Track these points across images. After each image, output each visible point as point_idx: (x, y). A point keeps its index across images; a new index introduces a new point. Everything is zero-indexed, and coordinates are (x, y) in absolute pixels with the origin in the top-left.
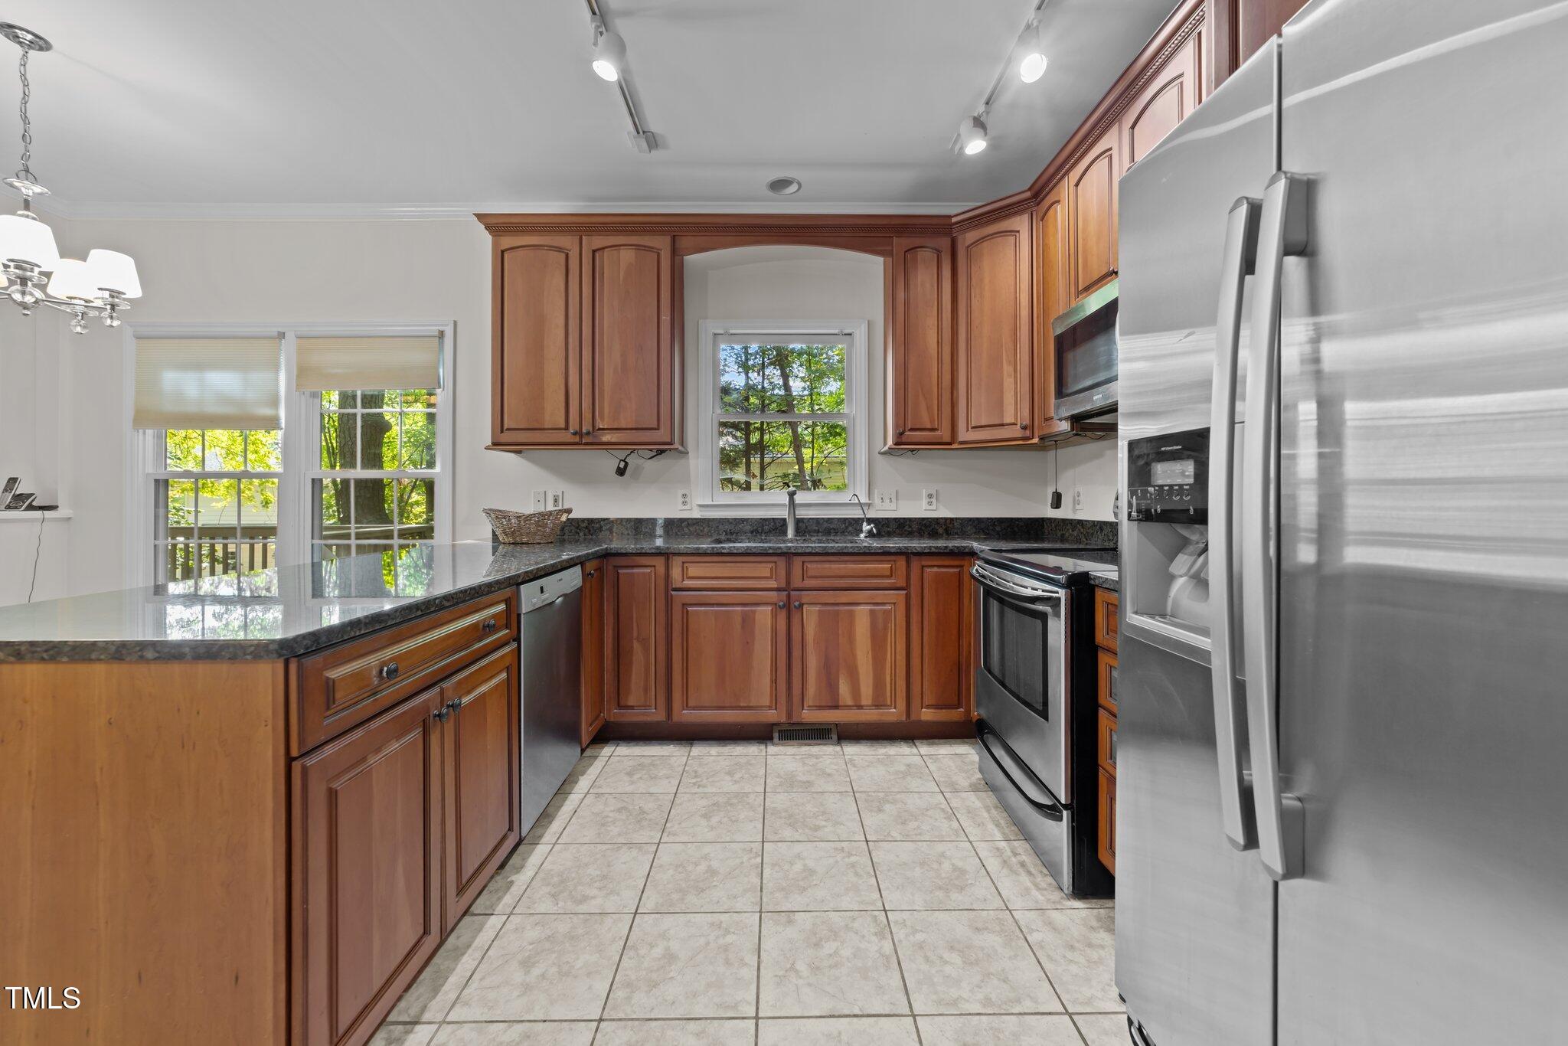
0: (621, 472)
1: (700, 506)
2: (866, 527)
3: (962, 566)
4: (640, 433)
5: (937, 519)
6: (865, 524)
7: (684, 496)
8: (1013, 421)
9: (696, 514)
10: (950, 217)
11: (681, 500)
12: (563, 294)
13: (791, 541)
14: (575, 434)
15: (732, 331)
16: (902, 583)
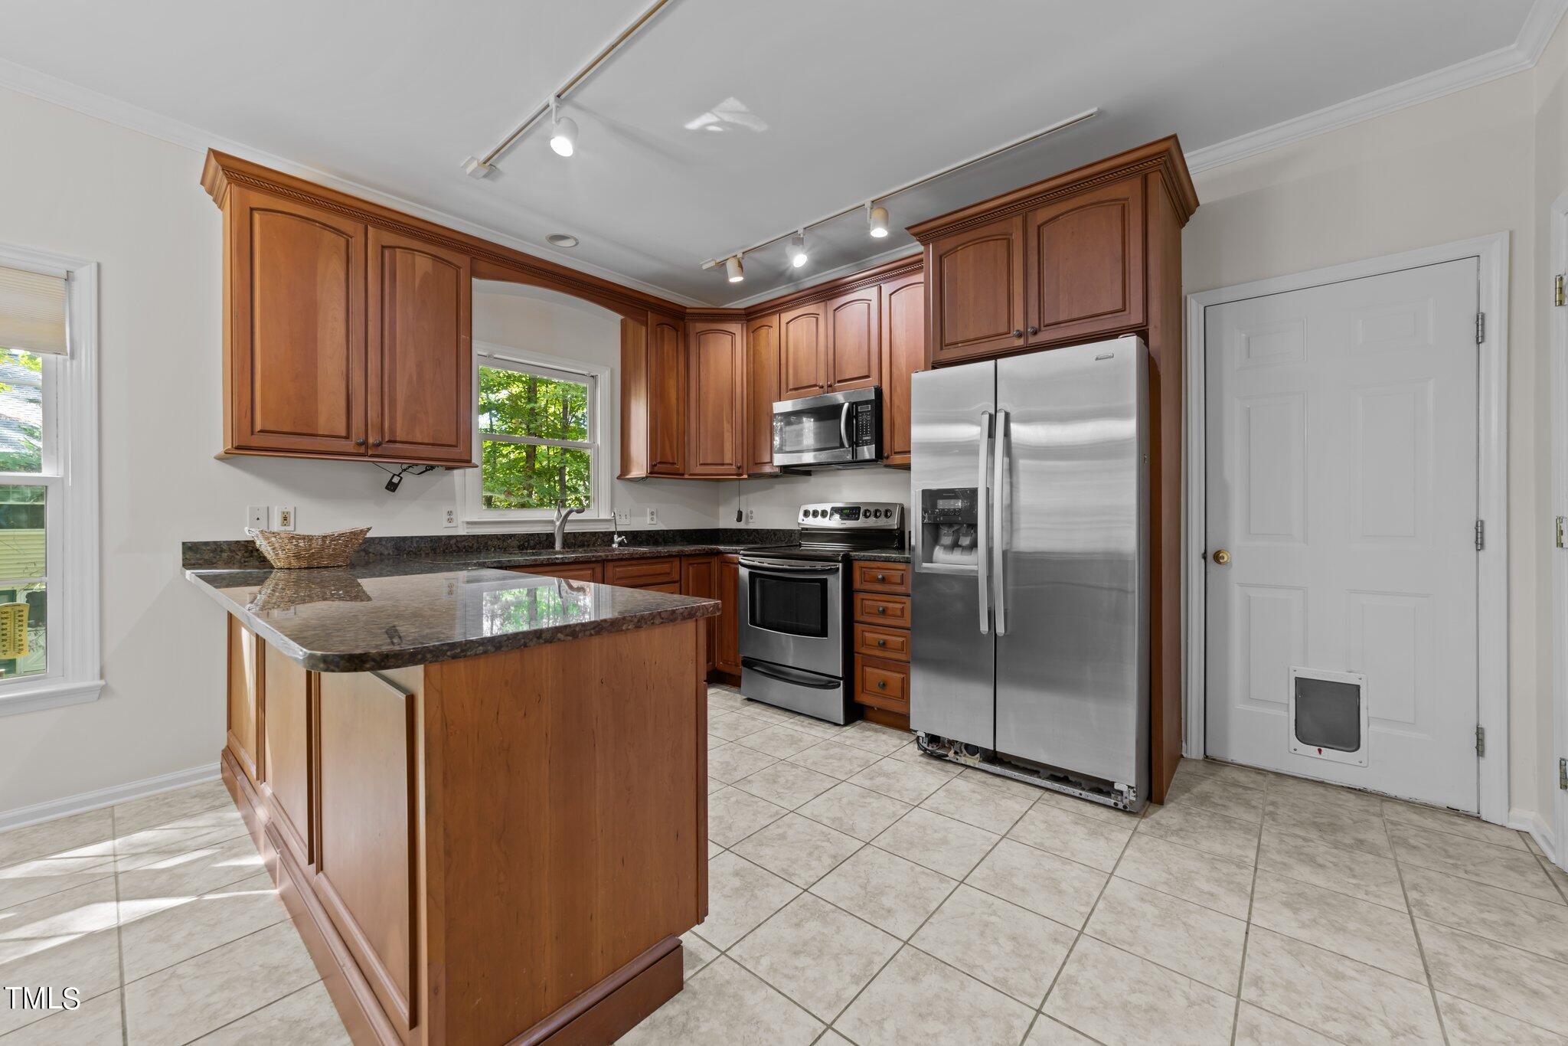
0: (392, 487)
1: (468, 523)
2: (617, 539)
3: (710, 563)
4: (438, 449)
5: (658, 531)
6: (616, 536)
7: (450, 513)
8: (730, 462)
9: (462, 531)
10: (686, 308)
11: (446, 517)
12: (344, 284)
13: (560, 553)
14: (360, 444)
15: (496, 356)
16: (677, 578)
